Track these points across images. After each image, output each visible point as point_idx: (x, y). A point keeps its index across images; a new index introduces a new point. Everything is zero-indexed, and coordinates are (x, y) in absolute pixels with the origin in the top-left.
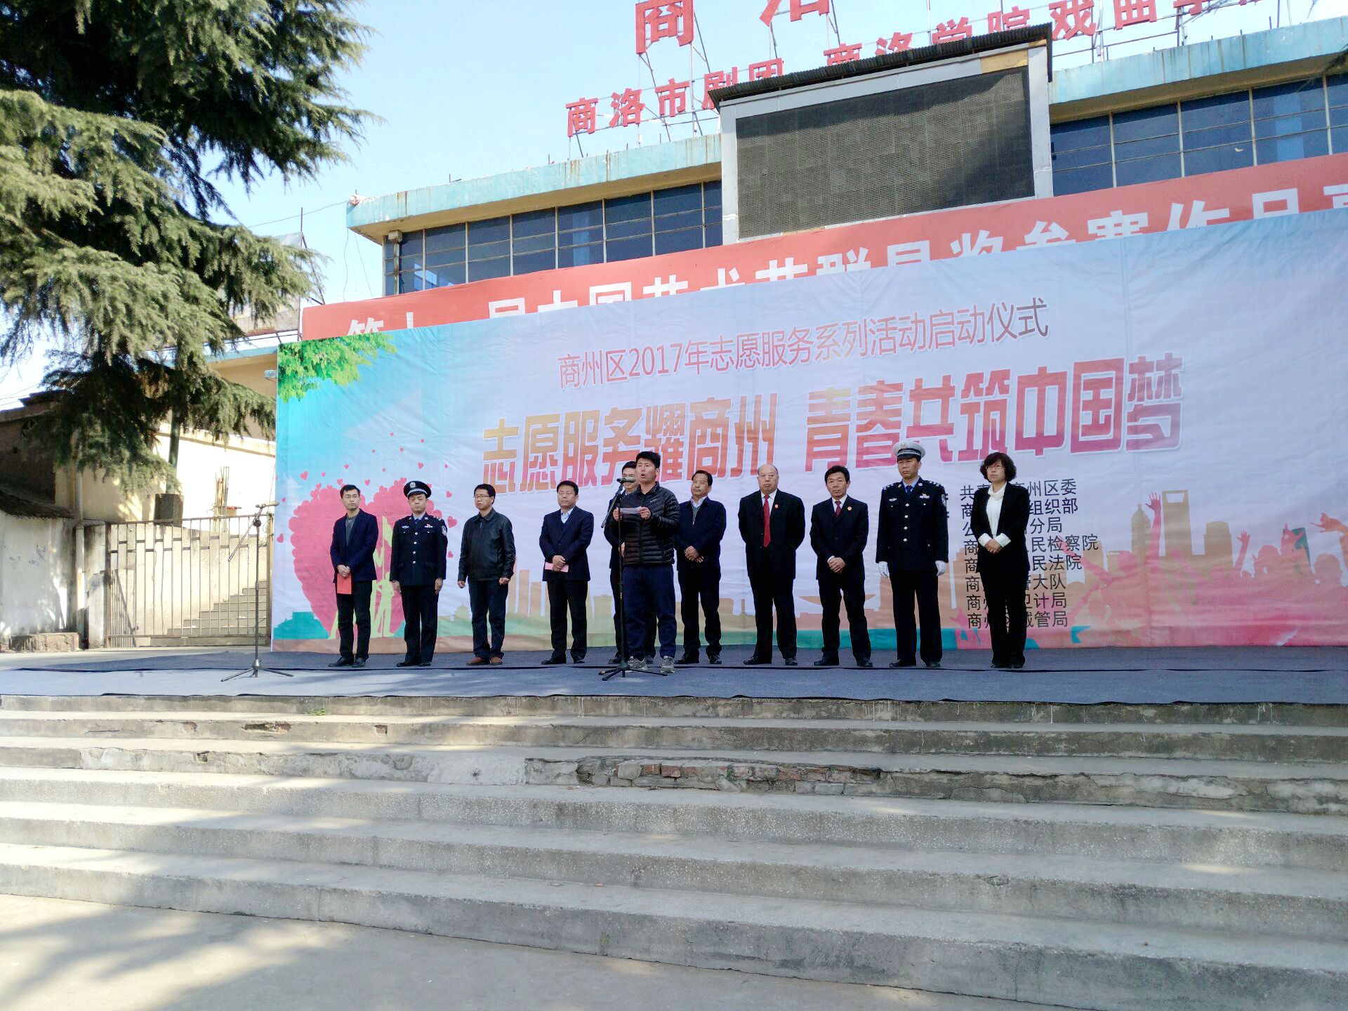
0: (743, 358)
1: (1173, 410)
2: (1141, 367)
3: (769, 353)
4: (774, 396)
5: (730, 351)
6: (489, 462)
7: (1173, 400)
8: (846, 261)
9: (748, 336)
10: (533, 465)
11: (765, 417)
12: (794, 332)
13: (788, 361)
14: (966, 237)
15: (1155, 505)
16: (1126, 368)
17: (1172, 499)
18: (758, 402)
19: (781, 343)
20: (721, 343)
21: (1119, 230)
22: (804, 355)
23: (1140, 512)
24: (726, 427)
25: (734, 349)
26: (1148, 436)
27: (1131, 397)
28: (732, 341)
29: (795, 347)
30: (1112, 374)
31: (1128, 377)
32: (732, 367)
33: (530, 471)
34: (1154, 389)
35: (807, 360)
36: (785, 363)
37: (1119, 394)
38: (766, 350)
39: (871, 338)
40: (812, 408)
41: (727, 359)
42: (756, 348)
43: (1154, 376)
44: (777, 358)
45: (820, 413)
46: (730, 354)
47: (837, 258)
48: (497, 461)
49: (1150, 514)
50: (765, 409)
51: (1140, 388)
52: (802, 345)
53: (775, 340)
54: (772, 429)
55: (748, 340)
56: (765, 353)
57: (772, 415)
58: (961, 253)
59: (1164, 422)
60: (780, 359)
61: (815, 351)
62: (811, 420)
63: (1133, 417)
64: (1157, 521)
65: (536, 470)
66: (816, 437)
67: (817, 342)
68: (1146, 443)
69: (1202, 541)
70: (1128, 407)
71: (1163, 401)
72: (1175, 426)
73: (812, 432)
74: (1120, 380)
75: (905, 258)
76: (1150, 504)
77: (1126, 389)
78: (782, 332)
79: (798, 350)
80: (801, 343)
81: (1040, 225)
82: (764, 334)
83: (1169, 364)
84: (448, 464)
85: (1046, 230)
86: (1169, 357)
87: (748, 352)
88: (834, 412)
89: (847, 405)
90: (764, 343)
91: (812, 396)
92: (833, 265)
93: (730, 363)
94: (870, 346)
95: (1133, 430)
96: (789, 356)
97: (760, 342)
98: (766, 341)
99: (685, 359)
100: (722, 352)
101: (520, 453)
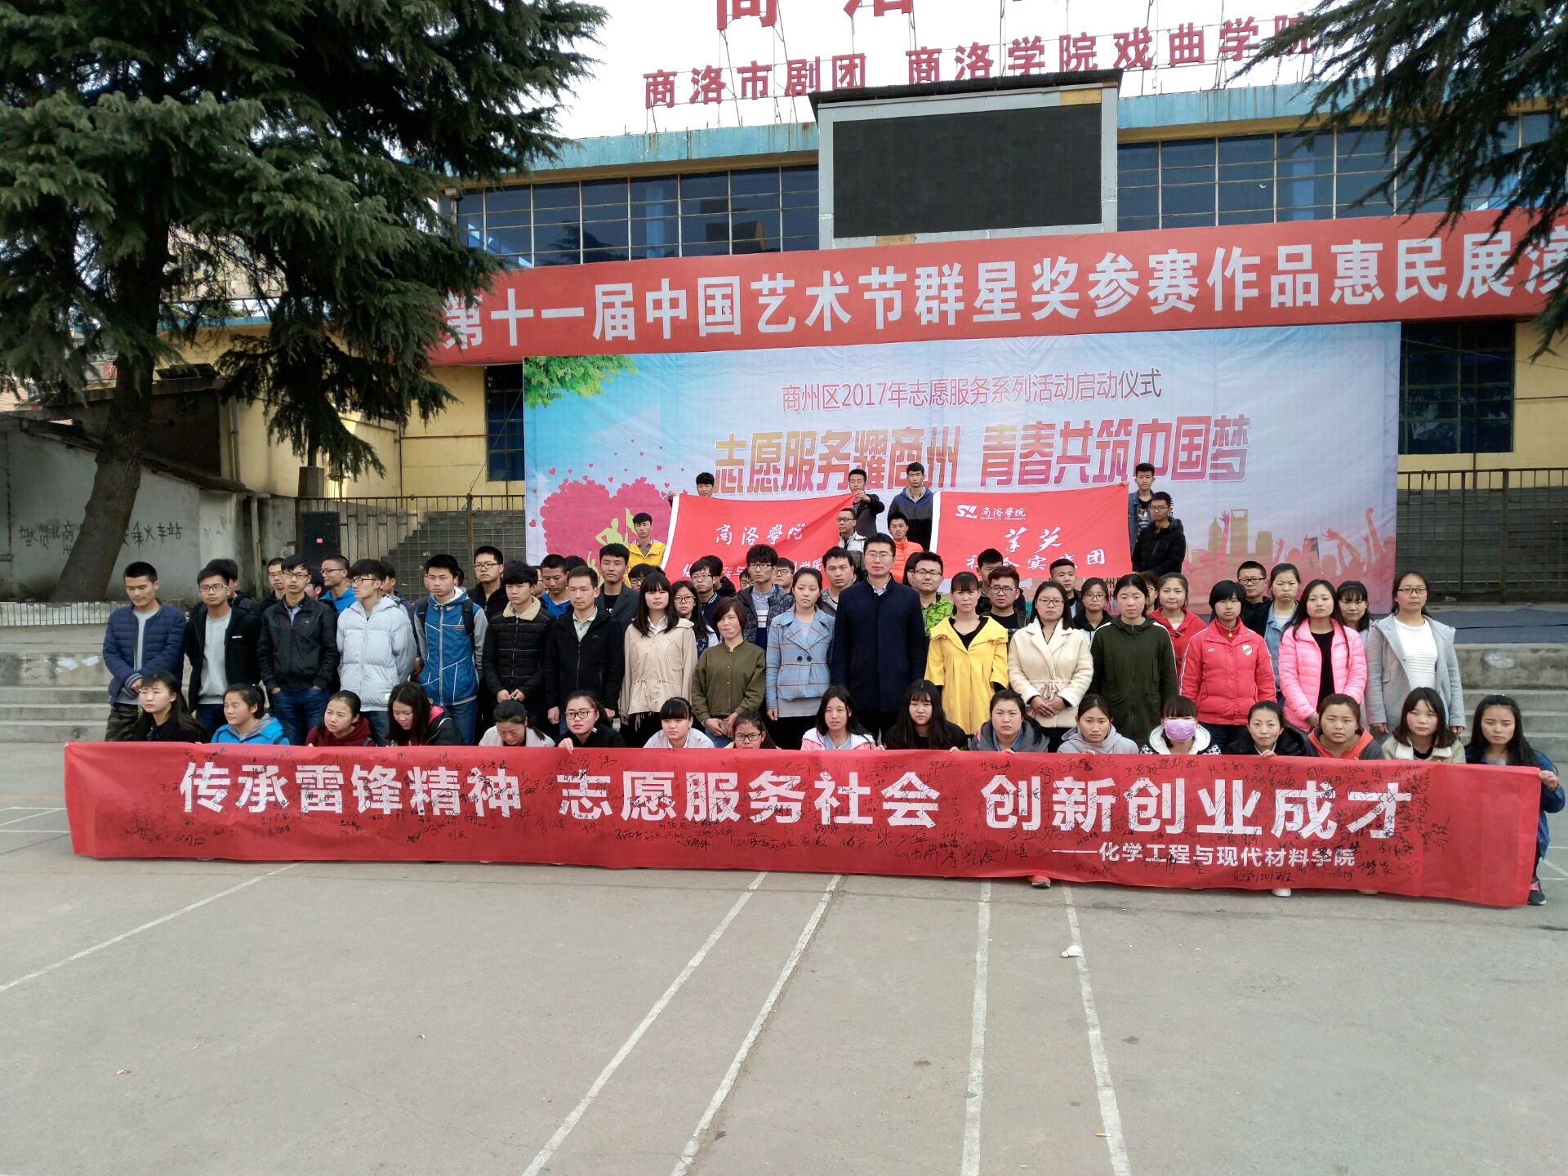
0: (935, 397)
1: (1241, 454)
2: (1222, 423)
3: (955, 394)
4: (958, 429)
5: (925, 392)
6: (721, 468)
7: (1243, 447)
8: (941, 274)
9: (939, 381)
10: (759, 472)
11: (950, 444)
12: (976, 380)
13: (971, 402)
14: (1047, 261)
15: (1225, 519)
16: (1213, 424)
17: (1237, 515)
18: (945, 432)
19: (965, 388)
20: (918, 385)
22: (982, 399)
23: (1215, 524)
24: (919, 449)
25: (928, 390)
26: (1225, 471)
27: (1215, 444)
28: (926, 384)
29: (976, 392)
30: (1203, 427)
31: (1213, 429)
32: (926, 404)
33: (756, 477)
34: (1230, 438)
35: (985, 402)
36: (968, 403)
37: (1206, 441)
38: (954, 392)
39: (1034, 389)
40: (987, 439)
41: (922, 398)
42: (946, 391)
43: (1231, 429)
44: (962, 399)
45: (991, 443)
46: (924, 394)
47: (933, 270)
48: (727, 468)
49: (1222, 525)
50: (951, 438)
51: (1221, 437)
52: (982, 391)
53: (961, 385)
54: (956, 453)
55: (940, 384)
56: (952, 395)
57: (957, 443)
58: (1041, 275)
59: (1235, 462)
61: (991, 396)
62: (986, 448)
63: (1214, 457)
64: (1226, 531)
65: (761, 476)
66: (990, 461)
67: (993, 389)
68: (1223, 476)
69: (1254, 544)
70: (1212, 450)
71: (1236, 447)
72: (1242, 464)
73: (986, 456)
74: (1208, 431)
75: (993, 275)
76: (1222, 518)
77: (1212, 437)
78: (967, 380)
80: (979, 390)
82: (951, 380)
83: (1241, 421)
84: (684, 467)
86: (1241, 416)
87: (939, 393)
88: (1004, 443)
89: (1013, 438)
90: (952, 387)
91: (988, 430)
92: (929, 276)
93: (925, 401)
94: (1032, 395)
95: (1214, 466)
96: (971, 398)
97: (949, 386)
98: (954, 385)
99: (888, 395)
100: (918, 392)
101: (748, 461)
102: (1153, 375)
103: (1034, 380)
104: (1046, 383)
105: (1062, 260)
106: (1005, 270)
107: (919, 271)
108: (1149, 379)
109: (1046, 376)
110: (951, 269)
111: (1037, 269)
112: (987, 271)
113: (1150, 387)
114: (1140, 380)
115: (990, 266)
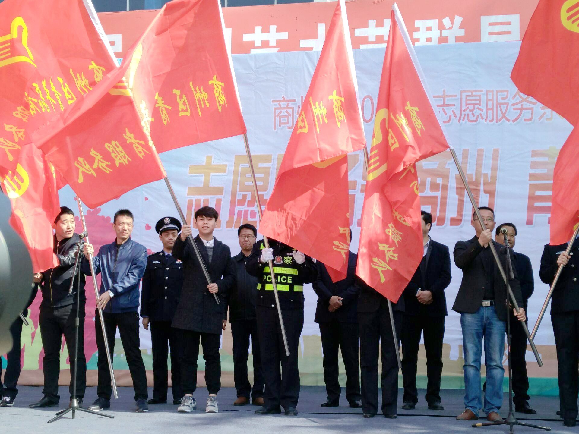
0: (467, 112)
3: (492, 109)
4: (496, 151)
5: (453, 105)
6: (194, 198)
9: (472, 92)
10: (241, 203)
11: (486, 171)
13: (512, 119)
18: (480, 155)
19: (503, 101)
20: (444, 97)
22: (527, 114)
24: (446, 177)
25: (457, 104)
28: (455, 96)
29: (519, 106)
32: (455, 121)
33: (237, 209)
35: (530, 120)
36: (508, 120)
38: (490, 107)
40: (534, 165)
42: (480, 104)
44: (500, 115)
45: (540, 171)
46: (453, 108)
48: (202, 198)
50: (487, 162)
53: (499, 97)
54: (493, 182)
55: (472, 95)
56: (488, 109)
57: (494, 169)
60: (504, 116)
62: (532, 176)
65: (243, 208)
66: (538, 193)
73: (533, 187)
78: (507, 91)
79: (522, 109)
80: (524, 103)
82: (488, 91)
84: (148, 196)
87: (471, 107)
90: (488, 100)
91: (535, 154)
93: (453, 117)
98: (490, 98)
100: (445, 105)
101: (228, 189)
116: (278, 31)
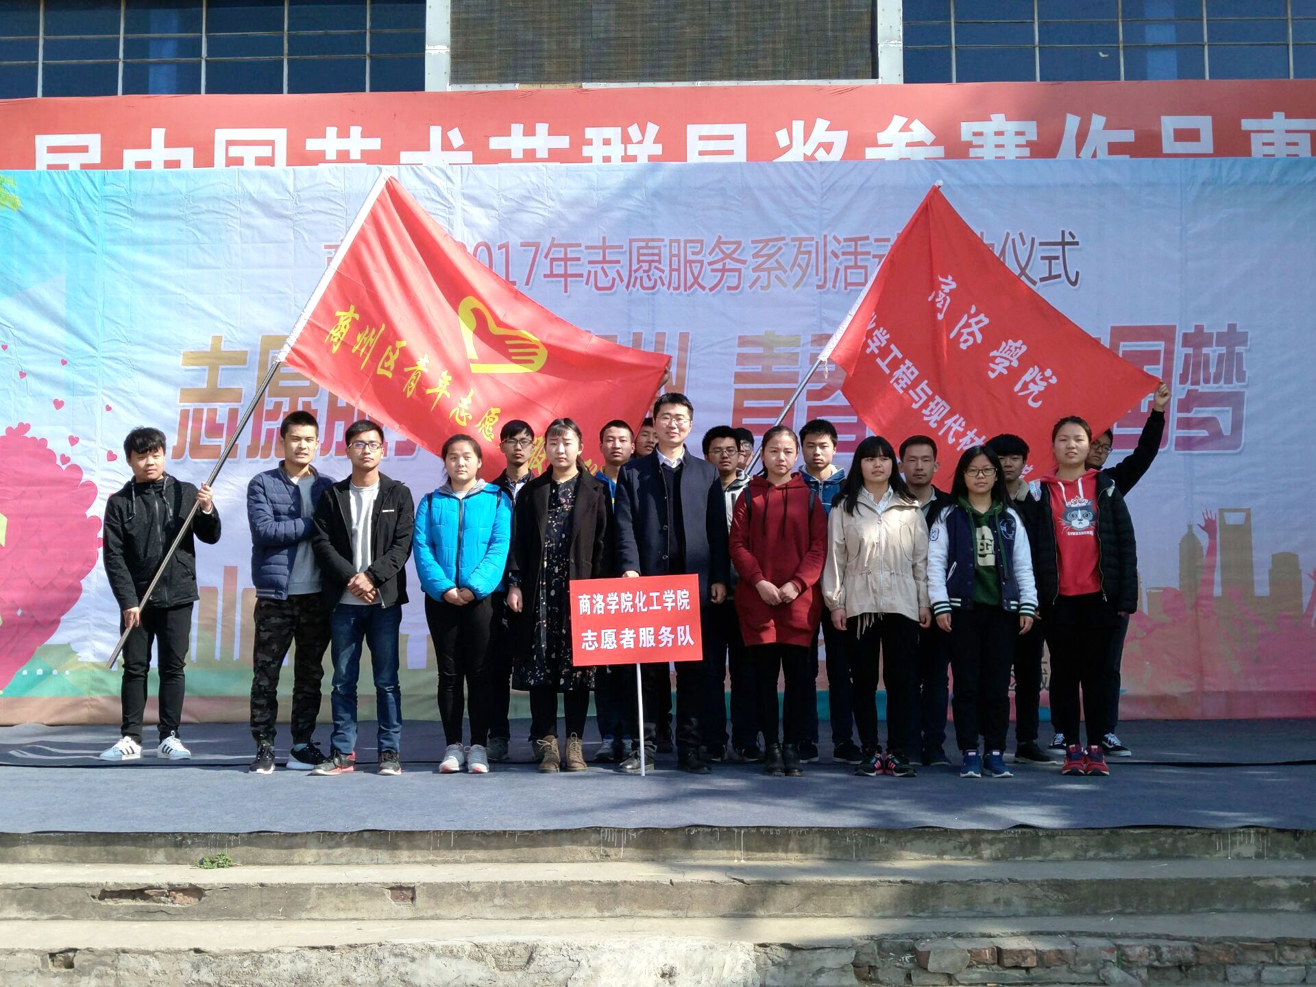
0: (639, 274)
1: (1234, 401)
2: (1196, 339)
3: (678, 270)
4: (684, 337)
5: (618, 262)
6: (190, 406)
7: (1235, 386)
8: (626, 140)
9: (647, 241)
12: (719, 242)
13: (708, 287)
14: (798, 126)
15: (1209, 527)
16: (1179, 339)
17: (1233, 519)
18: (660, 343)
19: (699, 257)
20: (604, 248)
21: (1000, 140)
22: (732, 279)
23: (1190, 537)
25: (624, 259)
26: (1204, 433)
27: (1183, 379)
28: (621, 247)
29: (719, 266)
30: (1160, 346)
31: (1180, 352)
32: (620, 287)
34: (1212, 370)
35: (736, 288)
36: (703, 288)
37: (1168, 372)
38: (675, 266)
39: (833, 263)
40: (742, 359)
41: (612, 274)
42: (659, 261)
43: (1212, 352)
44: (690, 280)
45: (751, 368)
46: (617, 267)
47: (614, 133)
48: (206, 407)
49: (1203, 539)
51: (1195, 367)
52: (730, 264)
53: (689, 251)
55: (647, 247)
56: (672, 270)
57: (682, 364)
58: (789, 147)
59: (1225, 420)
60: (696, 279)
61: (749, 274)
62: (739, 377)
63: (1185, 406)
64: (1212, 550)
66: (748, 404)
67: (752, 262)
68: (1202, 442)
69: (1266, 577)
70: (1178, 391)
71: (1223, 387)
72: (1237, 425)
73: (741, 395)
74: (1169, 354)
75: (712, 145)
76: (1203, 524)
77: (1178, 369)
78: (701, 242)
79: (724, 270)
80: (728, 261)
81: (898, 121)
82: (671, 241)
83: (1232, 337)
84: (111, 404)
85: (905, 128)
86: (1232, 327)
87: (645, 266)
88: (775, 369)
89: (793, 358)
90: (672, 255)
91: (743, 341)
92: (607, 142)
93: (618, 280)
94: (830, 275)
95: (1185, 424)
96: (709, 279)
97: (665, 253)
98: (675, 252)
99: (543, 267)
100: (604, 261)
101: (250, 392)
102: (1063, 244)
103: (832, 246)
104: (856, 253)
105: (821, 124)
106: (731, 137)
107: (590, 133)
108: (1057, 251)
109: (856, 240)
110: (643, 131)
111: (782, 137)
112: (701, 138)
113: (1057, 268)
114: (1040, 252)
115: (706, 129)
116: (363, 136)
